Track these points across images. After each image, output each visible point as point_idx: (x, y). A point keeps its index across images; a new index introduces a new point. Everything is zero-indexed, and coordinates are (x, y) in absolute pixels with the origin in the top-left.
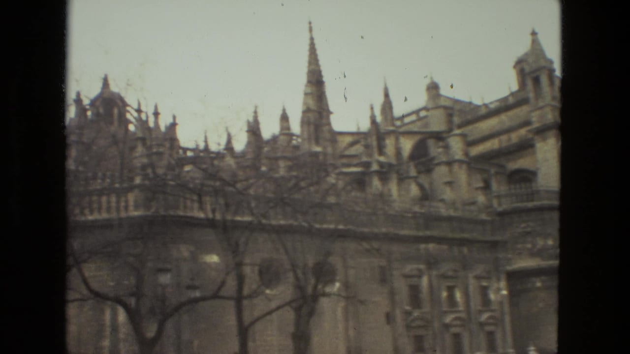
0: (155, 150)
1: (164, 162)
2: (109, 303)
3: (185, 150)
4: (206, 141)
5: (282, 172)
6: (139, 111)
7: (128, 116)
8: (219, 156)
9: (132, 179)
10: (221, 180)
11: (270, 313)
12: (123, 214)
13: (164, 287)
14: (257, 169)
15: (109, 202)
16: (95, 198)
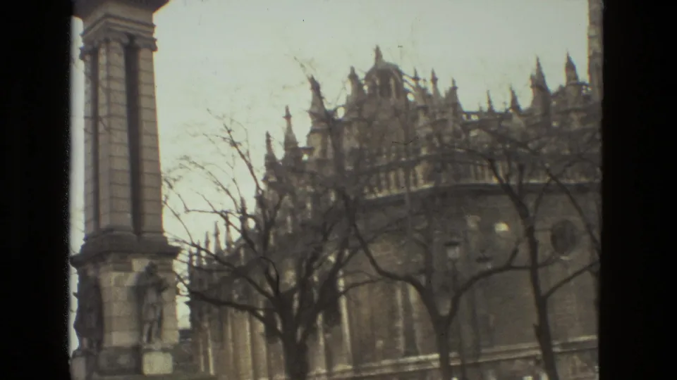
0: (438, 118)
1: (450, 129)
2: (399, 283)
3: (469, 114)
4: (490, 102)
5: (576, 126)
6: (416, 79)
7: (406, 86)
8: (505, 116)
9: (417, 151)
10: (512, 141)
11: (568, 280)
12: (413, 189)
13: (454, 261)
14: (549, 125)
15: (397, 178)
16: (382, 175)
